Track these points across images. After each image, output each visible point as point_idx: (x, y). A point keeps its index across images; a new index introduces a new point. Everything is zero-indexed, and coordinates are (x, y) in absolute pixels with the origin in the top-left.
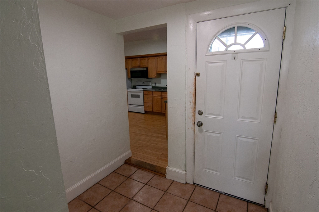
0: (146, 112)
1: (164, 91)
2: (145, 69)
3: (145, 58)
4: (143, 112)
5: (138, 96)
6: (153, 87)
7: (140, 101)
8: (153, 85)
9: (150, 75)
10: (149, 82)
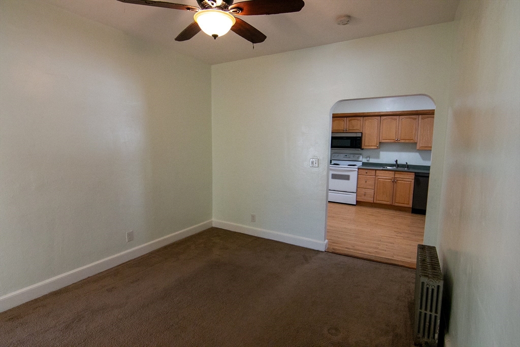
0: (359, 203)
1: (397, 170)
2: (360, 135)
3: (359, 118)
4: (355, 204)
5: (347, 178)
6: (364, 164)
7: (351, 185)
8: (365, 160)
9: (366, 144)
10: (357, 156)
